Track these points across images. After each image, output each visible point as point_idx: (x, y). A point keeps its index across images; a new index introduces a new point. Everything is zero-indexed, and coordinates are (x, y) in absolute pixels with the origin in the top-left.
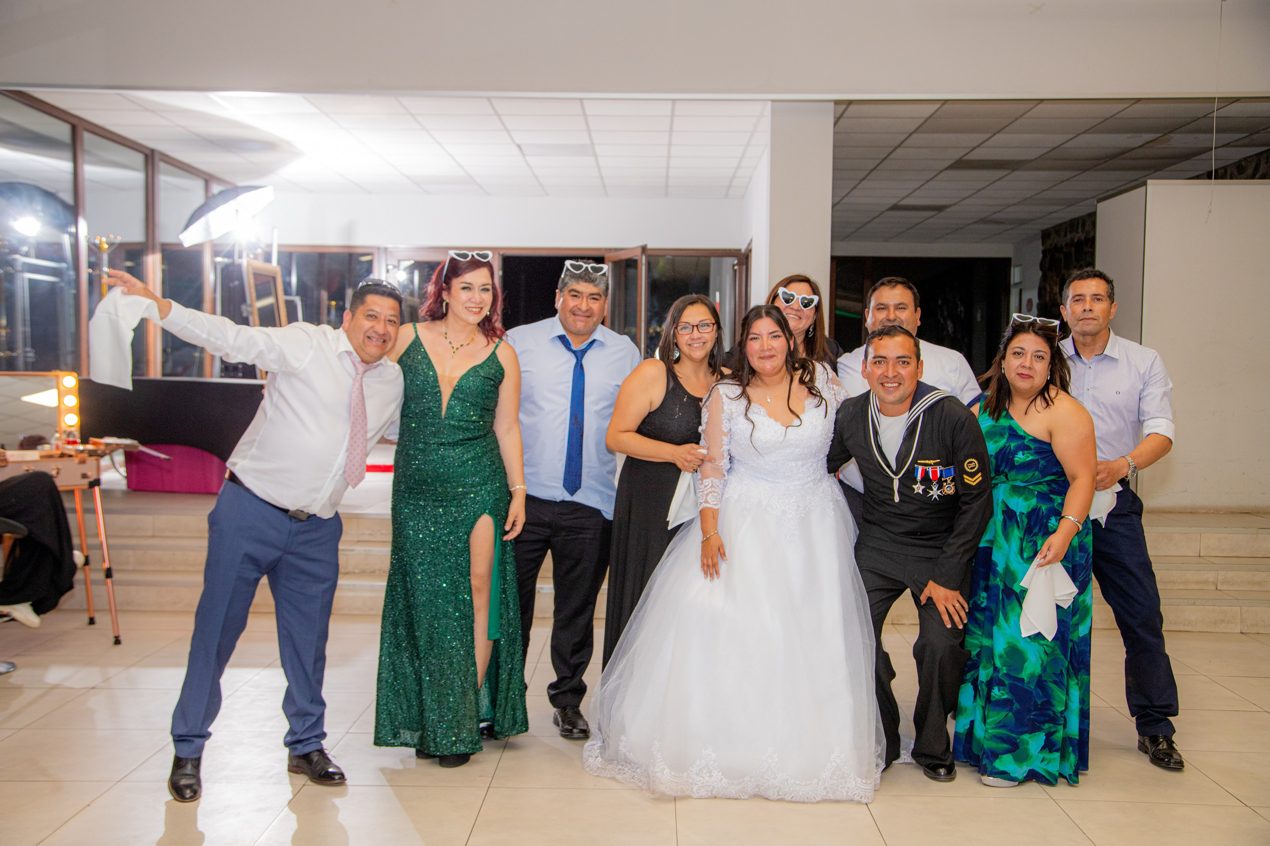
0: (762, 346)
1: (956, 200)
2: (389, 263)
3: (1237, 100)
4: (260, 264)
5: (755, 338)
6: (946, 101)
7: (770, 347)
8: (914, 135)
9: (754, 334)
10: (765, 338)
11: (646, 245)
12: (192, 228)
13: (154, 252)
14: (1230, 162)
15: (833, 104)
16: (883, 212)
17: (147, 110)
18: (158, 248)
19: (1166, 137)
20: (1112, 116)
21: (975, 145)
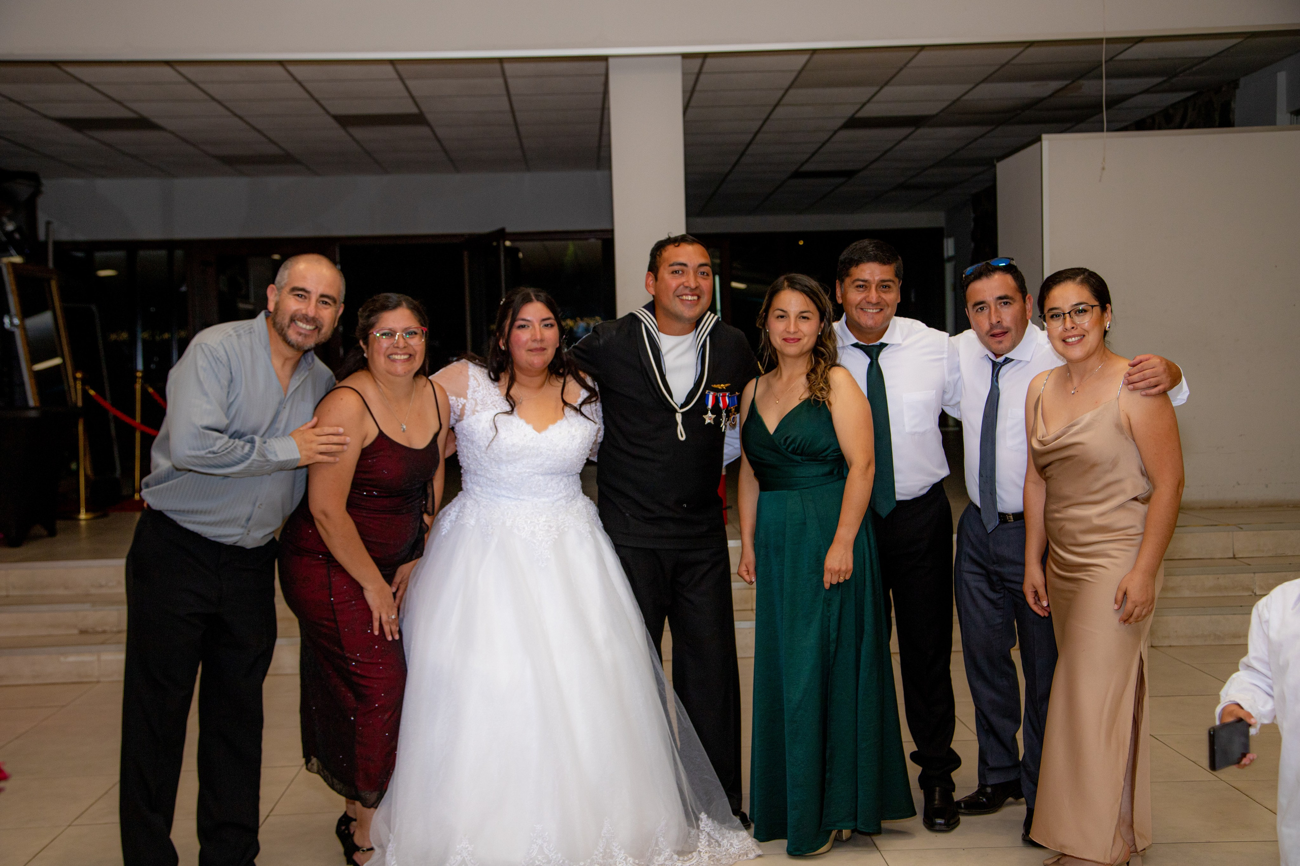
0: (530, 335)
1: (863, 165)
5: (523, 326)
6: (814, 51)
7: (539, 337)
8: (791, 92)
9: (522, 320)
10: (534, 326)
15: (679, 58)
16: (785, 180)
20: (1007, 63)
21: (865, 100)
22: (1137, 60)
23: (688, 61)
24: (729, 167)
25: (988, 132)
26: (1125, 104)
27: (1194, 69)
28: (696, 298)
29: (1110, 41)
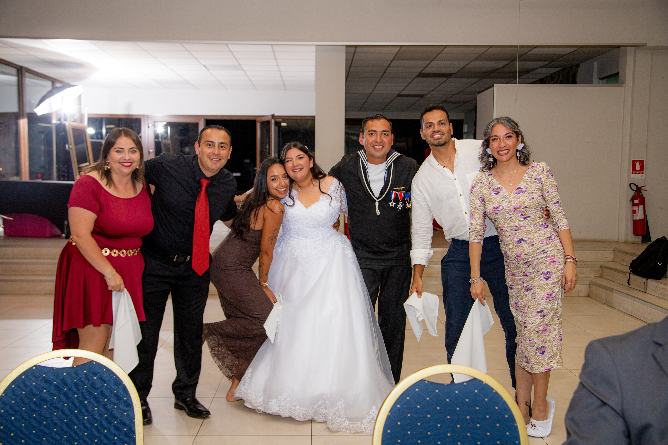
0: (293, 164)
1: (427, 92)
2: (149, 123)
3: (536, 47)
4: (77, 124)
5: (289, 161)
7: (298, 164)
8: (394, 62)
9: (288, 158)
10: (294, 159)
11: (274, 114)
12: (42, 105)
13: (23, 117)
14: (548, 75)
15: (345, 47)
16: (395, 98)
17: (12, 47)
18: (25, 115)
19: (513, 63)
20: (483, 53)
21: (425, 66)
22: (536, 54)
23: (349, 48)
24: (371, 91)
25: (478, 81)
26: (534, 72)
27: (561, 59)
28: (381, 147)
29: (521, 47)
